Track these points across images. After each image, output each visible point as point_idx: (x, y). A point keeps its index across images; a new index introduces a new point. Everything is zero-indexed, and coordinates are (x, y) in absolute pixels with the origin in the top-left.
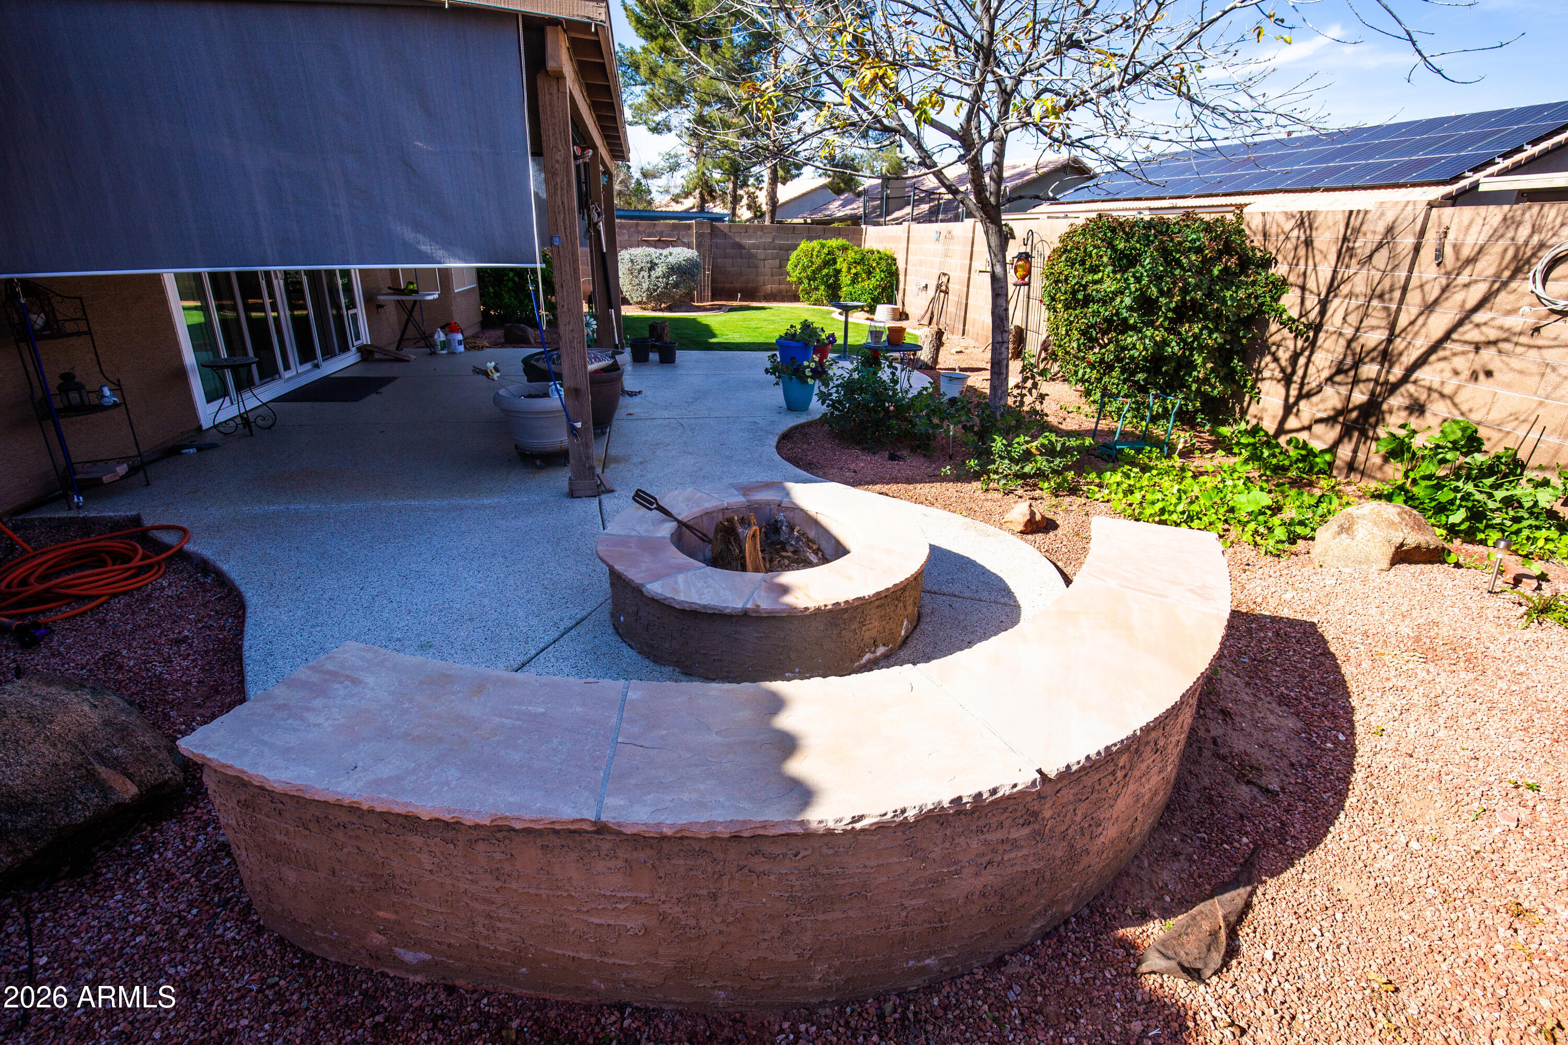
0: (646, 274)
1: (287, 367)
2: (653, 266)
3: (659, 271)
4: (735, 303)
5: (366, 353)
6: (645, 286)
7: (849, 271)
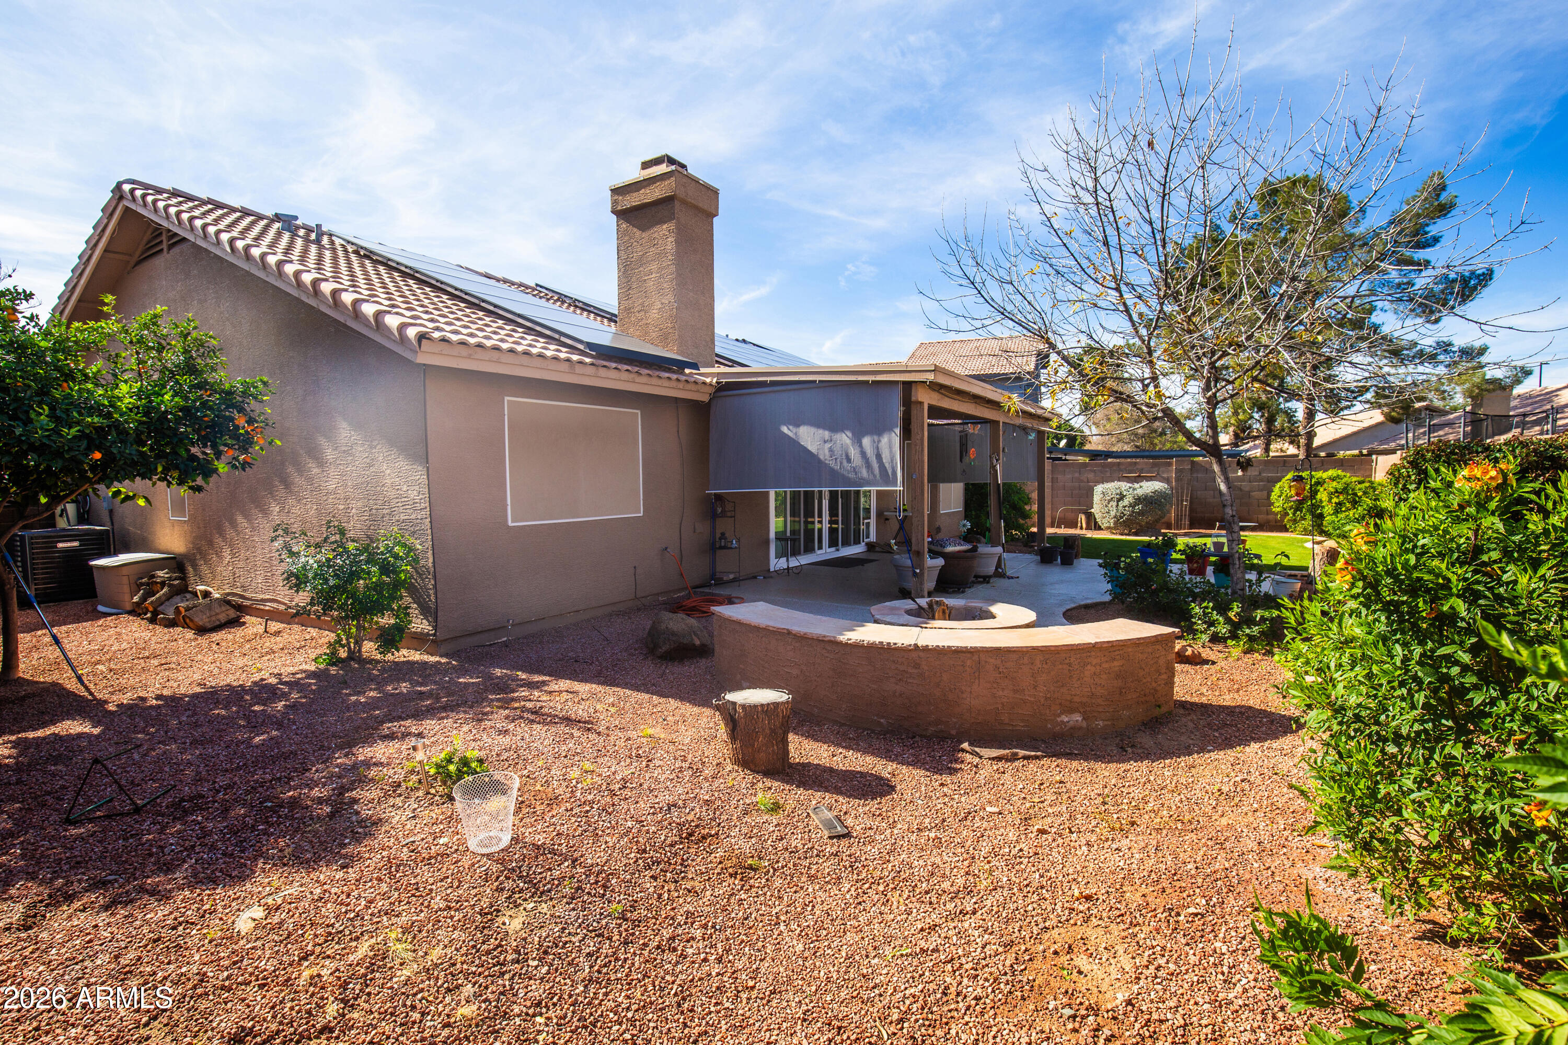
0: (1114, 504)
1: (820, 548)
2: (1122, 497)
3: (1126, 502)
4: (1213, 532)
5: (871, 547)
6: (1113, 513)
7: (1330, 501)
